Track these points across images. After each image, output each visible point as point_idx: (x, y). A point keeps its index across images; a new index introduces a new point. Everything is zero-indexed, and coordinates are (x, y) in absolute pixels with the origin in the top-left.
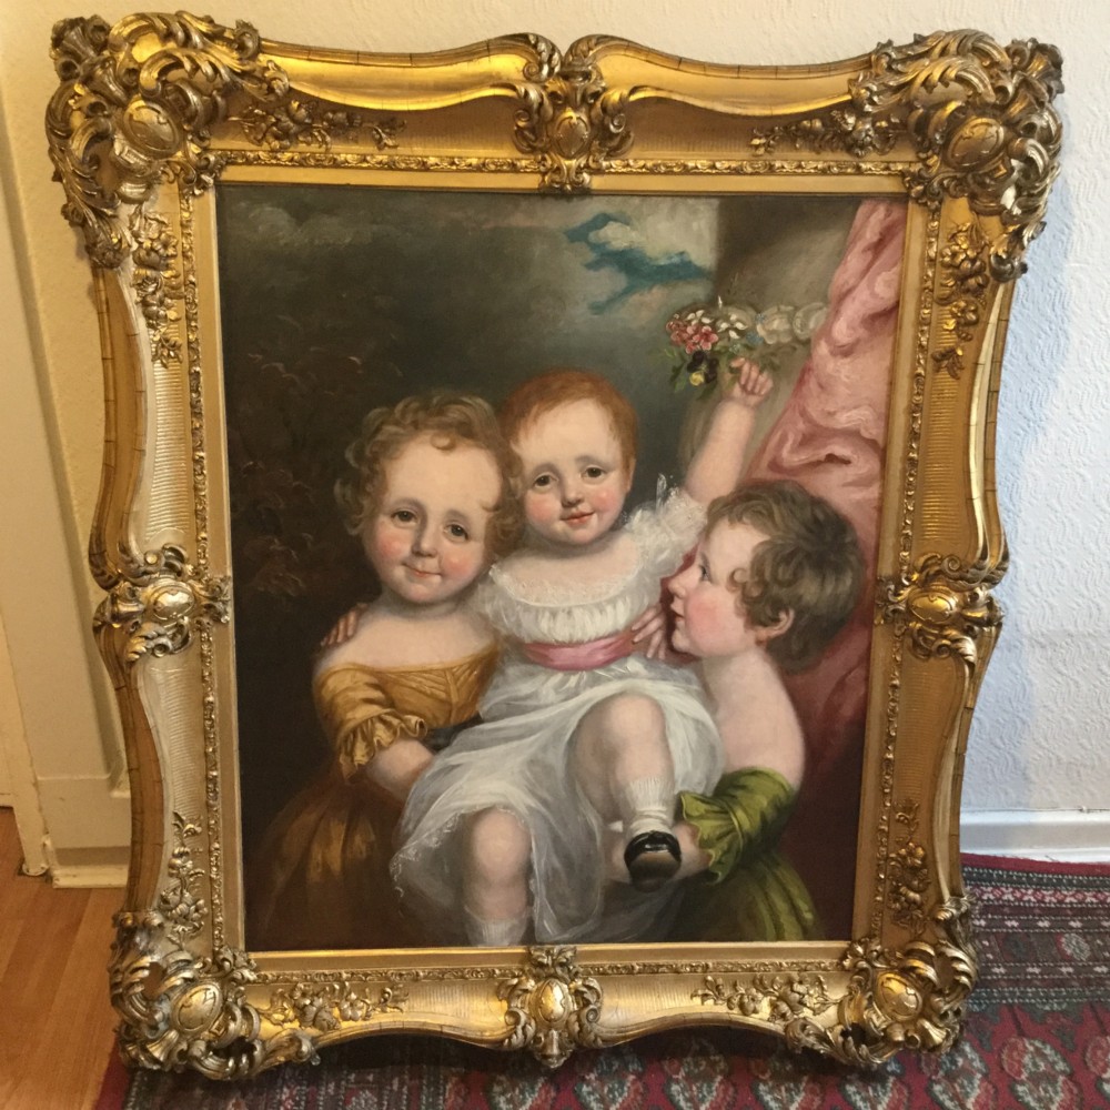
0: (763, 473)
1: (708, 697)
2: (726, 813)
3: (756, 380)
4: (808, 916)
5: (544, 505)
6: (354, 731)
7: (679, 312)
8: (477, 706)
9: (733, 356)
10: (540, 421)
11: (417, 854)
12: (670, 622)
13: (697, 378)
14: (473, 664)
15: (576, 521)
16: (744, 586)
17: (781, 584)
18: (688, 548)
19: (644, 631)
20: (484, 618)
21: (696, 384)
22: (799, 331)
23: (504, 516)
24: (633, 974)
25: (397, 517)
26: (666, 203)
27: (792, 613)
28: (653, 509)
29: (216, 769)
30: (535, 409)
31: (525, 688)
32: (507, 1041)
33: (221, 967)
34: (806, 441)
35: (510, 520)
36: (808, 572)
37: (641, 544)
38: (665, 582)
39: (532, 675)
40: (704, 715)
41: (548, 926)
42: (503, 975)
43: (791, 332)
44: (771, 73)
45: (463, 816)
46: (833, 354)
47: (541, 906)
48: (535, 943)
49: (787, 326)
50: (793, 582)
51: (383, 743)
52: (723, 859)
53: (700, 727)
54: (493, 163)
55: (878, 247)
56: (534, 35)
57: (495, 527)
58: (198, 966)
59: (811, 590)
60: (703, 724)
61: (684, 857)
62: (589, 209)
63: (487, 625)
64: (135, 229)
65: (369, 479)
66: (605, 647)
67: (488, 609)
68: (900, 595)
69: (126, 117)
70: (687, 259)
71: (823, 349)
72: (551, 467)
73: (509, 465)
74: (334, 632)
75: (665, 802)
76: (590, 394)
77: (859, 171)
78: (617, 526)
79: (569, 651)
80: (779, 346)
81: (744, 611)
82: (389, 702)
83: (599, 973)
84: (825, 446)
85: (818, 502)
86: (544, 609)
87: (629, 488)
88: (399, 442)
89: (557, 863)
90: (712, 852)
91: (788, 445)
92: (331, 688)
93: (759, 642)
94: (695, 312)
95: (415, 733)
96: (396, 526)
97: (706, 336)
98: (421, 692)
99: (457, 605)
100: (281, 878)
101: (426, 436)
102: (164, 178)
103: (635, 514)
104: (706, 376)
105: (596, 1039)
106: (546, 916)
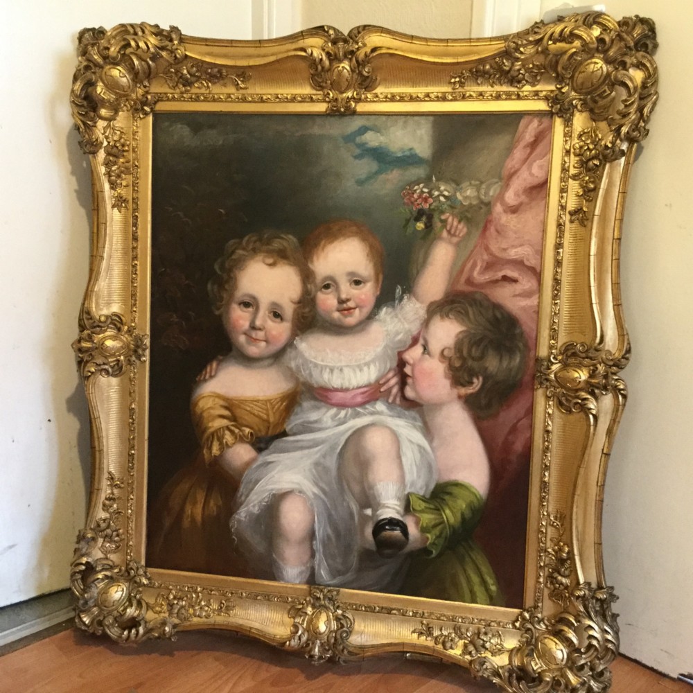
0: (462, 287)
1: (427, 431)
2: (438, 510)
3: (457, 227)
4: (493, 588)
5: (327, 301)
6: (213, 434)
7: (409, 185)
8: (285, 426)
9: (442, 212)
10: (326, 250)
11: (245, 517)
12: (403, 380)
13: (420, 225)
14: (283, 399)
15: (346, 312)
16: (450, 359)
17: (473, 359)
18: (415, 333)
19: (387, 384)
20: (290, 369)
21: (419, 229)
22: (483, 197)
23: (304, 307)
24: (374, 612)
25: (242, 306)
26: (402, 120)
27: (481, 379)
28: (393, 307)
29: (134, 450)
30: (323, 242)
31: (313, 416)
32: (288, 643)
33: (129, 573)
34: (489, 266)
35: (307, 310)
36: (491, 352)
37: (385, 329)
38: (400, 354)
39: (318, 408)
40: (424, 443)
41: (323, 574)
42: (293, 602)
43: (478, 198)
44: (467, 42)
45: (274, 495)
46: (505, 211)
47: (320, 560)
48: (315, 584)
49: (476, 194)
50: (481, 358)
51: (229, 444)
52: (436, 541)
53: (422, 451)
54: (301, 97)
55: (534, 145)
56: (327, 26)
57: (298, 314)
58: (116, 571)
59: (492, 363)
60: (424, 449)
61: (411, 537)
62: (357, 123)
63: (292, 375)
64: (106, 134)
65: (227, 282)
66: (363, 393)
67: (293, 364)
68: (550, 369)
69: (103, 73)
70: (413, 153)
71: (498, 208)
72: (331, 278)
73: (307, 276)
74: (204, 373)
75: (399, 499)
76: (355, 234)
77: (519, 97)
78: (371, 317)
79: (340, 395)
80: (471, 206)
81: (451, 376)
82: (234, 418)
83: (352, 609)
84: (501, 270)
85: (497, 307)
86: (326, 366)
87: (378, 293)
88: (244, 261)
89: (330, 531)
90: (429, 535)
91: (478, 268)
92: (201, 406)
93: (460, 397)
94: (419, 185)
95: (248, 439)
96: (241, 310)
97: (426, 200)
98: (251, 413)
99: (275, 360)
100: (167, 522)
101: (260, 257)
102: (125, 108)
103: (382, 310)
104: (425, 224)
105: (343, 651)
106: (322, 567)
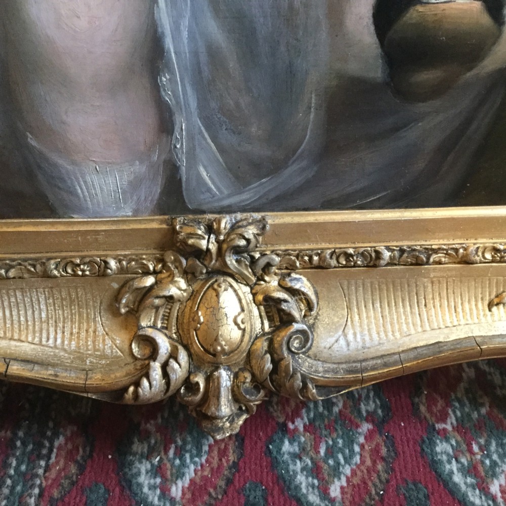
32: (131, 389)
41: (208, 176)
42: (121, 270)
48: (185, 210)
83: (310, 265)
89: (214, 29)
105: (305, 385)
106: (201, 155)
